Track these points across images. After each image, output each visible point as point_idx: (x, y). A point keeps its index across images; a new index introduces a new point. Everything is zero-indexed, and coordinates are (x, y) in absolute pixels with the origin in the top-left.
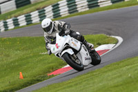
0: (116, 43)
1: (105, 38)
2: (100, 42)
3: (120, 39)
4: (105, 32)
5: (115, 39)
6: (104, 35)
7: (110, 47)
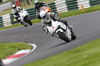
0: (32, 49)
1: (23, 45)
2: (20, 48)
3: (35, 46)
4: (23, 41)
5: (30, 46)
6: (23, 43)
7: (27, 51)
